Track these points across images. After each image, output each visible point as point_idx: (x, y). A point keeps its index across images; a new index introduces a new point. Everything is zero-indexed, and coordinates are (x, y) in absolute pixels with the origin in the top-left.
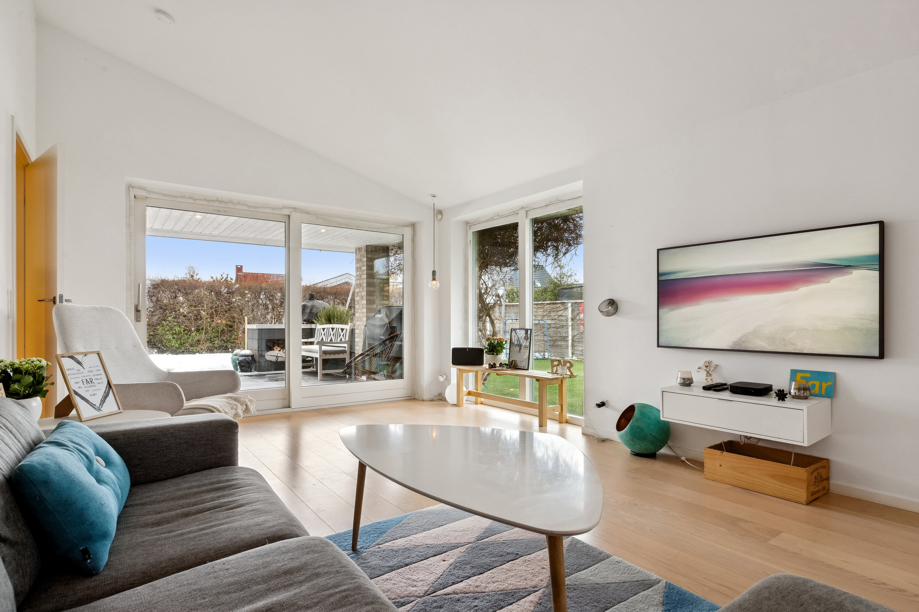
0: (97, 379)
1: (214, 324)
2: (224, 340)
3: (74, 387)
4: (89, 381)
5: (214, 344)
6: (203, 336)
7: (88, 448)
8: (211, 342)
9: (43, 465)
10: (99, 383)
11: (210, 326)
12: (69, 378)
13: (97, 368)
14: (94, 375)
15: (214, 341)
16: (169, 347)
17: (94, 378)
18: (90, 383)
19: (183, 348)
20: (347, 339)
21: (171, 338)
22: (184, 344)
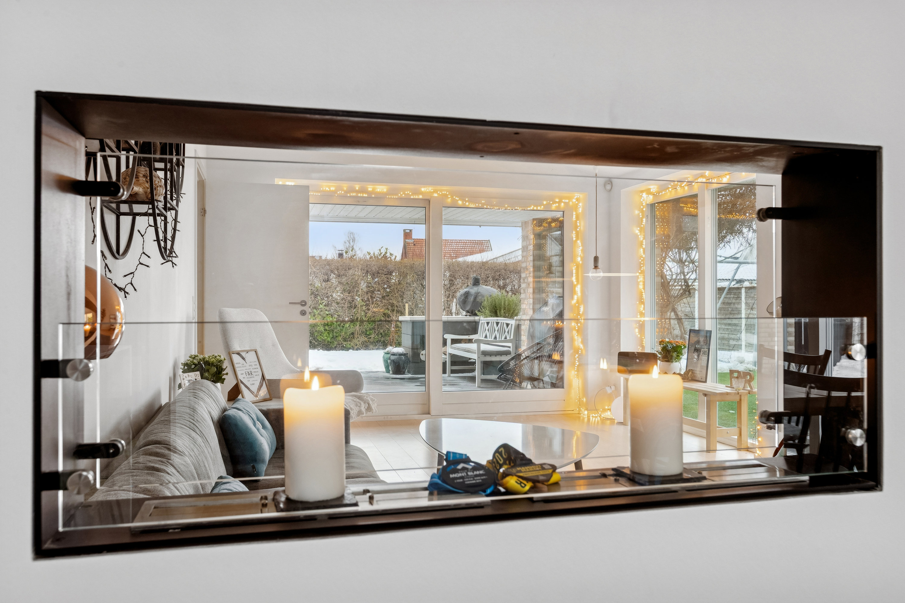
0: (255, 372)
1: (370, 314)
2: (381, 334)
3: (240, 377)
4: (250, 373)
5: (370, 338)
6: (357, 328)
7: (253, 414)
8: (367, 335)
9: (234, 416)
10: (256, 375)
11: (366, 316)
12: (237, 370)
13: (255, 363)
14: (253, 369)
15: (370, 334)
16: (320, 341)
17: (253, 371)
18: (250, 374)
19: (336, 343)
20: (512, 337)
21: (323, 330)
22: (337, 338)
